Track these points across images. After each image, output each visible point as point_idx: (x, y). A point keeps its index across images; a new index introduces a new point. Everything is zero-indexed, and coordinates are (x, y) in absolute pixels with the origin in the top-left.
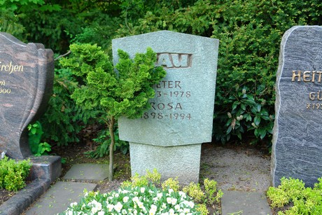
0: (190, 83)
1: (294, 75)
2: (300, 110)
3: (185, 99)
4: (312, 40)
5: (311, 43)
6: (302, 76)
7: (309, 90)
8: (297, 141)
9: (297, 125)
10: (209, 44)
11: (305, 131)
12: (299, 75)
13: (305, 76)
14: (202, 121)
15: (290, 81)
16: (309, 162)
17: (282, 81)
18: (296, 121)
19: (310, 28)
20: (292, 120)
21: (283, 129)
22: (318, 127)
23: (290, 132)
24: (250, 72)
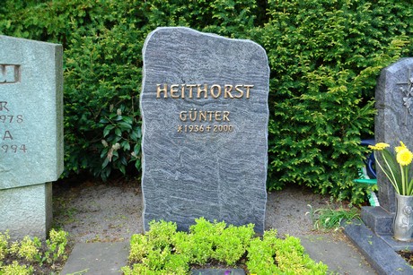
0: (21, 103)
1: (159, 90)
2: (170, 135)
3: (15, 126)
4: (178, 45)
5: (177, 50)
6: (168, 91)
7: (179, 108)
8: (169, 174)
9: (167, 153)
10: (41, 51)
11: (178, 160)
12: (165, 90)
13: (172, 91)
14: (42, 153)
15: (155, 97)
16: (185, 199)
17: (144, 97)
18: (166, 149)
19: (174, 30)
20: (160, 147)
21: (151, 158)
22: (193, 154)
23: (159, 163)
24: (124, 87)
